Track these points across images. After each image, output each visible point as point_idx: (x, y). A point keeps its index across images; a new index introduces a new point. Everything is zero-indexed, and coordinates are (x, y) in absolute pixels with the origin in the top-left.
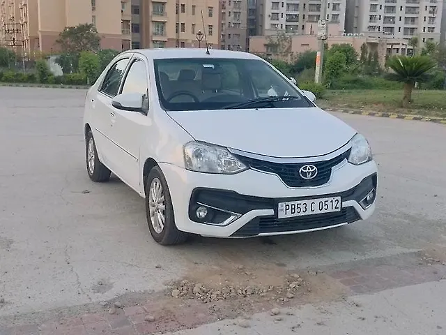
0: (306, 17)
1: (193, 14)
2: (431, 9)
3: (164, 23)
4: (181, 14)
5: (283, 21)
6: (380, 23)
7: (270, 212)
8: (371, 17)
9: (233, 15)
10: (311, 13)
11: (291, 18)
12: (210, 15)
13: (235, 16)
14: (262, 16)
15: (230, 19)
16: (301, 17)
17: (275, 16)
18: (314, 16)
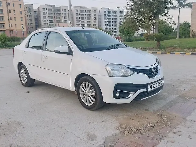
0: (56, 21)
1: (15, 20)
2: (95, 18)
3: (4, 24)
4: (10, 20)
5: (48, 22)
6: (80, 23)
7: (145, 90)
8: (77, 21)
9: (29, 21)
10: (57, 20)
11: (50, 21)
12: (22, 20)
13: (30, 21)
14: (40, 21)
15: (29, 22)
16: (54, 21)
17: (45, 21)
18: (58, 21)
